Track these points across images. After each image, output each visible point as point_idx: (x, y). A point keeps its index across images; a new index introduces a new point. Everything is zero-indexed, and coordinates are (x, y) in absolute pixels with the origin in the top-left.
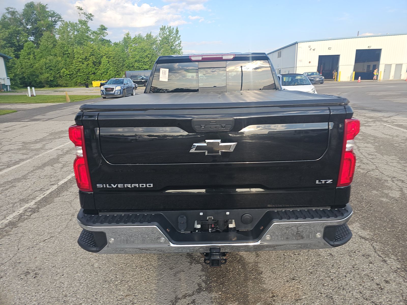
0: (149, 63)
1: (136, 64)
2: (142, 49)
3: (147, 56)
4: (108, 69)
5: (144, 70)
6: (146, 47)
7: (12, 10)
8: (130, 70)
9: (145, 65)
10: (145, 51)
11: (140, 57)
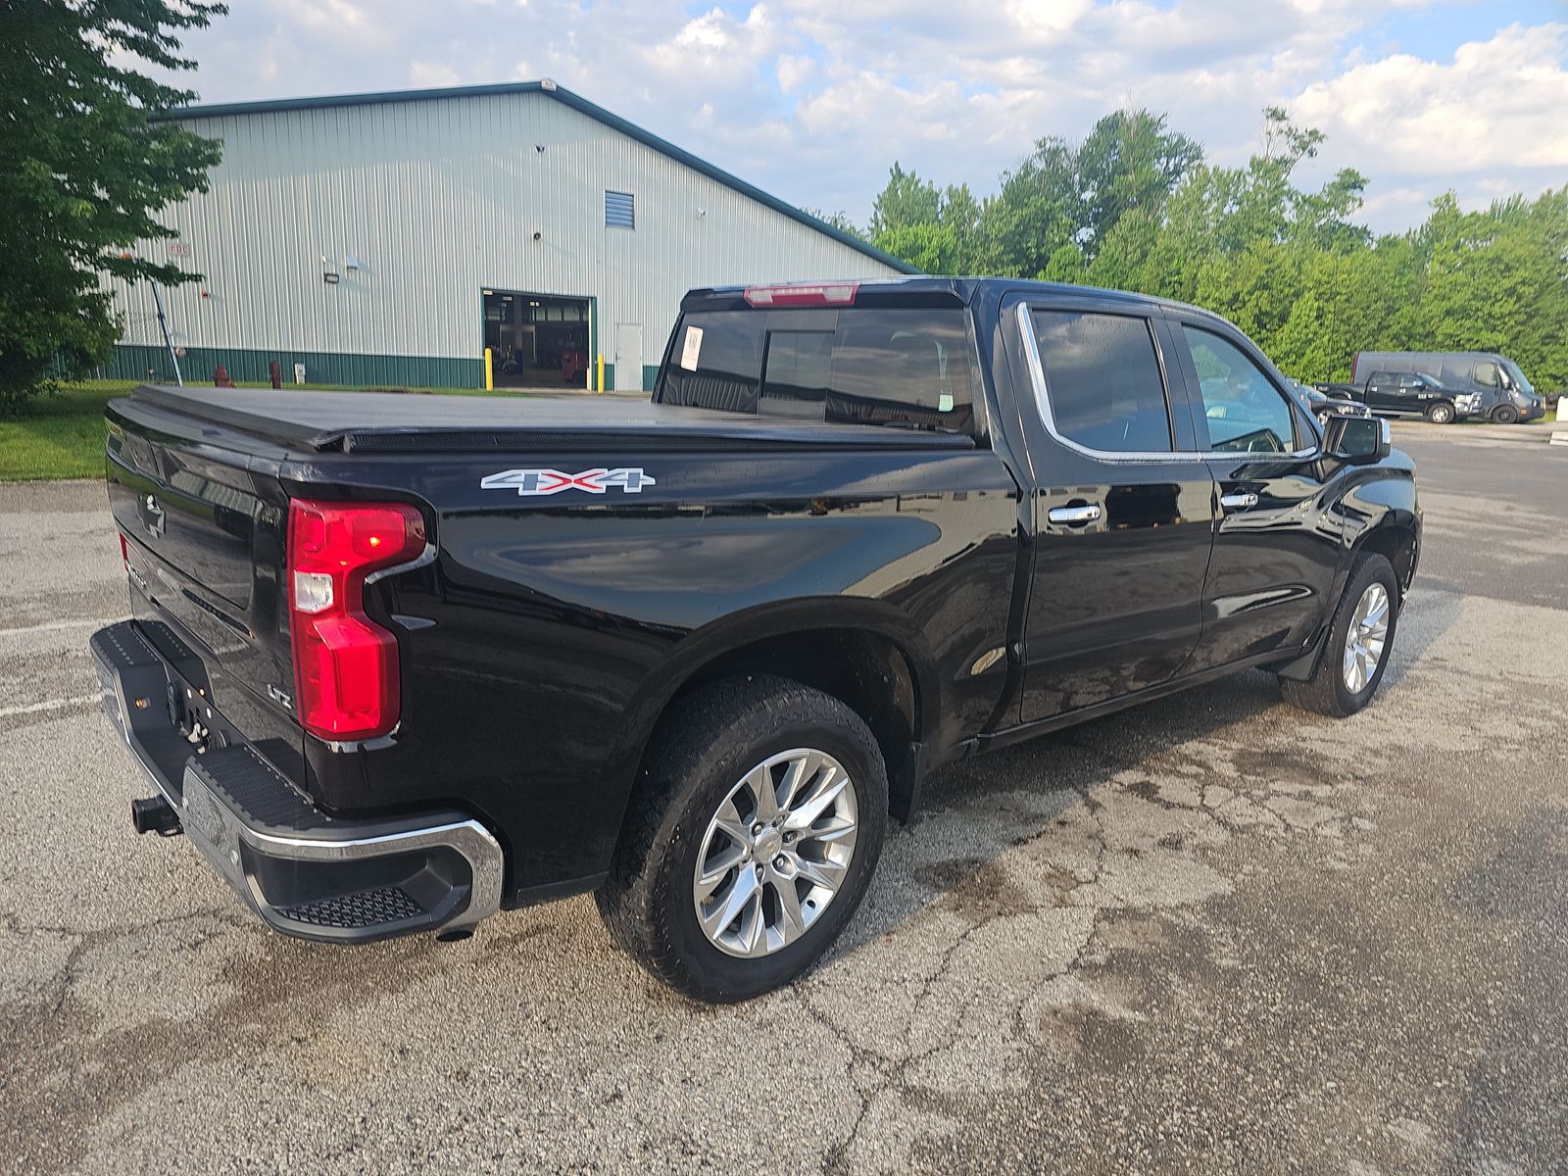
0: (1512, 323)
1: (1448, 326)
2: (1498, 259)
3: (1511, 292)
4: (1309, 342)
5: (1482, 350)
6: (1520, 252)
7: (1054, 145)
8: (1409, 349)
9: (1494, 329)
10: (1508, 268)
11: (1475, 297)
